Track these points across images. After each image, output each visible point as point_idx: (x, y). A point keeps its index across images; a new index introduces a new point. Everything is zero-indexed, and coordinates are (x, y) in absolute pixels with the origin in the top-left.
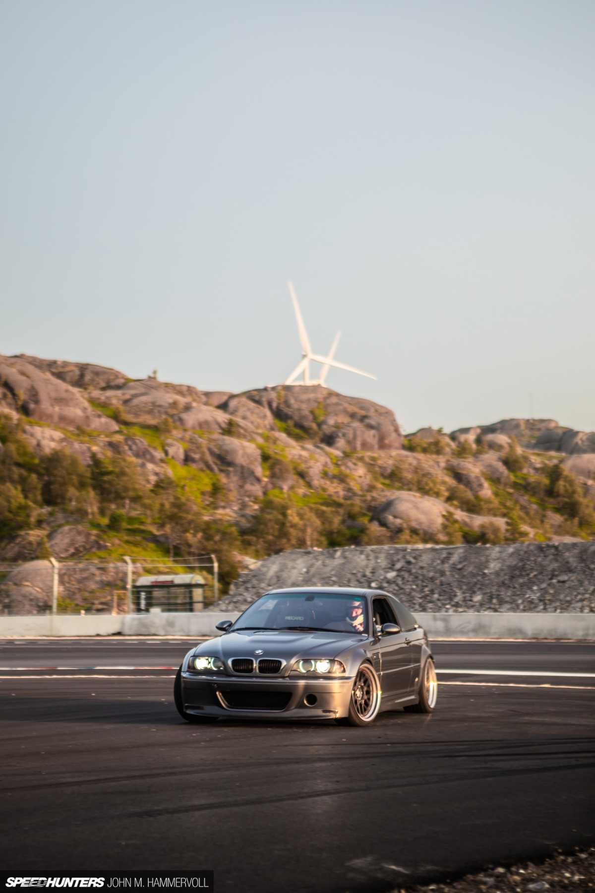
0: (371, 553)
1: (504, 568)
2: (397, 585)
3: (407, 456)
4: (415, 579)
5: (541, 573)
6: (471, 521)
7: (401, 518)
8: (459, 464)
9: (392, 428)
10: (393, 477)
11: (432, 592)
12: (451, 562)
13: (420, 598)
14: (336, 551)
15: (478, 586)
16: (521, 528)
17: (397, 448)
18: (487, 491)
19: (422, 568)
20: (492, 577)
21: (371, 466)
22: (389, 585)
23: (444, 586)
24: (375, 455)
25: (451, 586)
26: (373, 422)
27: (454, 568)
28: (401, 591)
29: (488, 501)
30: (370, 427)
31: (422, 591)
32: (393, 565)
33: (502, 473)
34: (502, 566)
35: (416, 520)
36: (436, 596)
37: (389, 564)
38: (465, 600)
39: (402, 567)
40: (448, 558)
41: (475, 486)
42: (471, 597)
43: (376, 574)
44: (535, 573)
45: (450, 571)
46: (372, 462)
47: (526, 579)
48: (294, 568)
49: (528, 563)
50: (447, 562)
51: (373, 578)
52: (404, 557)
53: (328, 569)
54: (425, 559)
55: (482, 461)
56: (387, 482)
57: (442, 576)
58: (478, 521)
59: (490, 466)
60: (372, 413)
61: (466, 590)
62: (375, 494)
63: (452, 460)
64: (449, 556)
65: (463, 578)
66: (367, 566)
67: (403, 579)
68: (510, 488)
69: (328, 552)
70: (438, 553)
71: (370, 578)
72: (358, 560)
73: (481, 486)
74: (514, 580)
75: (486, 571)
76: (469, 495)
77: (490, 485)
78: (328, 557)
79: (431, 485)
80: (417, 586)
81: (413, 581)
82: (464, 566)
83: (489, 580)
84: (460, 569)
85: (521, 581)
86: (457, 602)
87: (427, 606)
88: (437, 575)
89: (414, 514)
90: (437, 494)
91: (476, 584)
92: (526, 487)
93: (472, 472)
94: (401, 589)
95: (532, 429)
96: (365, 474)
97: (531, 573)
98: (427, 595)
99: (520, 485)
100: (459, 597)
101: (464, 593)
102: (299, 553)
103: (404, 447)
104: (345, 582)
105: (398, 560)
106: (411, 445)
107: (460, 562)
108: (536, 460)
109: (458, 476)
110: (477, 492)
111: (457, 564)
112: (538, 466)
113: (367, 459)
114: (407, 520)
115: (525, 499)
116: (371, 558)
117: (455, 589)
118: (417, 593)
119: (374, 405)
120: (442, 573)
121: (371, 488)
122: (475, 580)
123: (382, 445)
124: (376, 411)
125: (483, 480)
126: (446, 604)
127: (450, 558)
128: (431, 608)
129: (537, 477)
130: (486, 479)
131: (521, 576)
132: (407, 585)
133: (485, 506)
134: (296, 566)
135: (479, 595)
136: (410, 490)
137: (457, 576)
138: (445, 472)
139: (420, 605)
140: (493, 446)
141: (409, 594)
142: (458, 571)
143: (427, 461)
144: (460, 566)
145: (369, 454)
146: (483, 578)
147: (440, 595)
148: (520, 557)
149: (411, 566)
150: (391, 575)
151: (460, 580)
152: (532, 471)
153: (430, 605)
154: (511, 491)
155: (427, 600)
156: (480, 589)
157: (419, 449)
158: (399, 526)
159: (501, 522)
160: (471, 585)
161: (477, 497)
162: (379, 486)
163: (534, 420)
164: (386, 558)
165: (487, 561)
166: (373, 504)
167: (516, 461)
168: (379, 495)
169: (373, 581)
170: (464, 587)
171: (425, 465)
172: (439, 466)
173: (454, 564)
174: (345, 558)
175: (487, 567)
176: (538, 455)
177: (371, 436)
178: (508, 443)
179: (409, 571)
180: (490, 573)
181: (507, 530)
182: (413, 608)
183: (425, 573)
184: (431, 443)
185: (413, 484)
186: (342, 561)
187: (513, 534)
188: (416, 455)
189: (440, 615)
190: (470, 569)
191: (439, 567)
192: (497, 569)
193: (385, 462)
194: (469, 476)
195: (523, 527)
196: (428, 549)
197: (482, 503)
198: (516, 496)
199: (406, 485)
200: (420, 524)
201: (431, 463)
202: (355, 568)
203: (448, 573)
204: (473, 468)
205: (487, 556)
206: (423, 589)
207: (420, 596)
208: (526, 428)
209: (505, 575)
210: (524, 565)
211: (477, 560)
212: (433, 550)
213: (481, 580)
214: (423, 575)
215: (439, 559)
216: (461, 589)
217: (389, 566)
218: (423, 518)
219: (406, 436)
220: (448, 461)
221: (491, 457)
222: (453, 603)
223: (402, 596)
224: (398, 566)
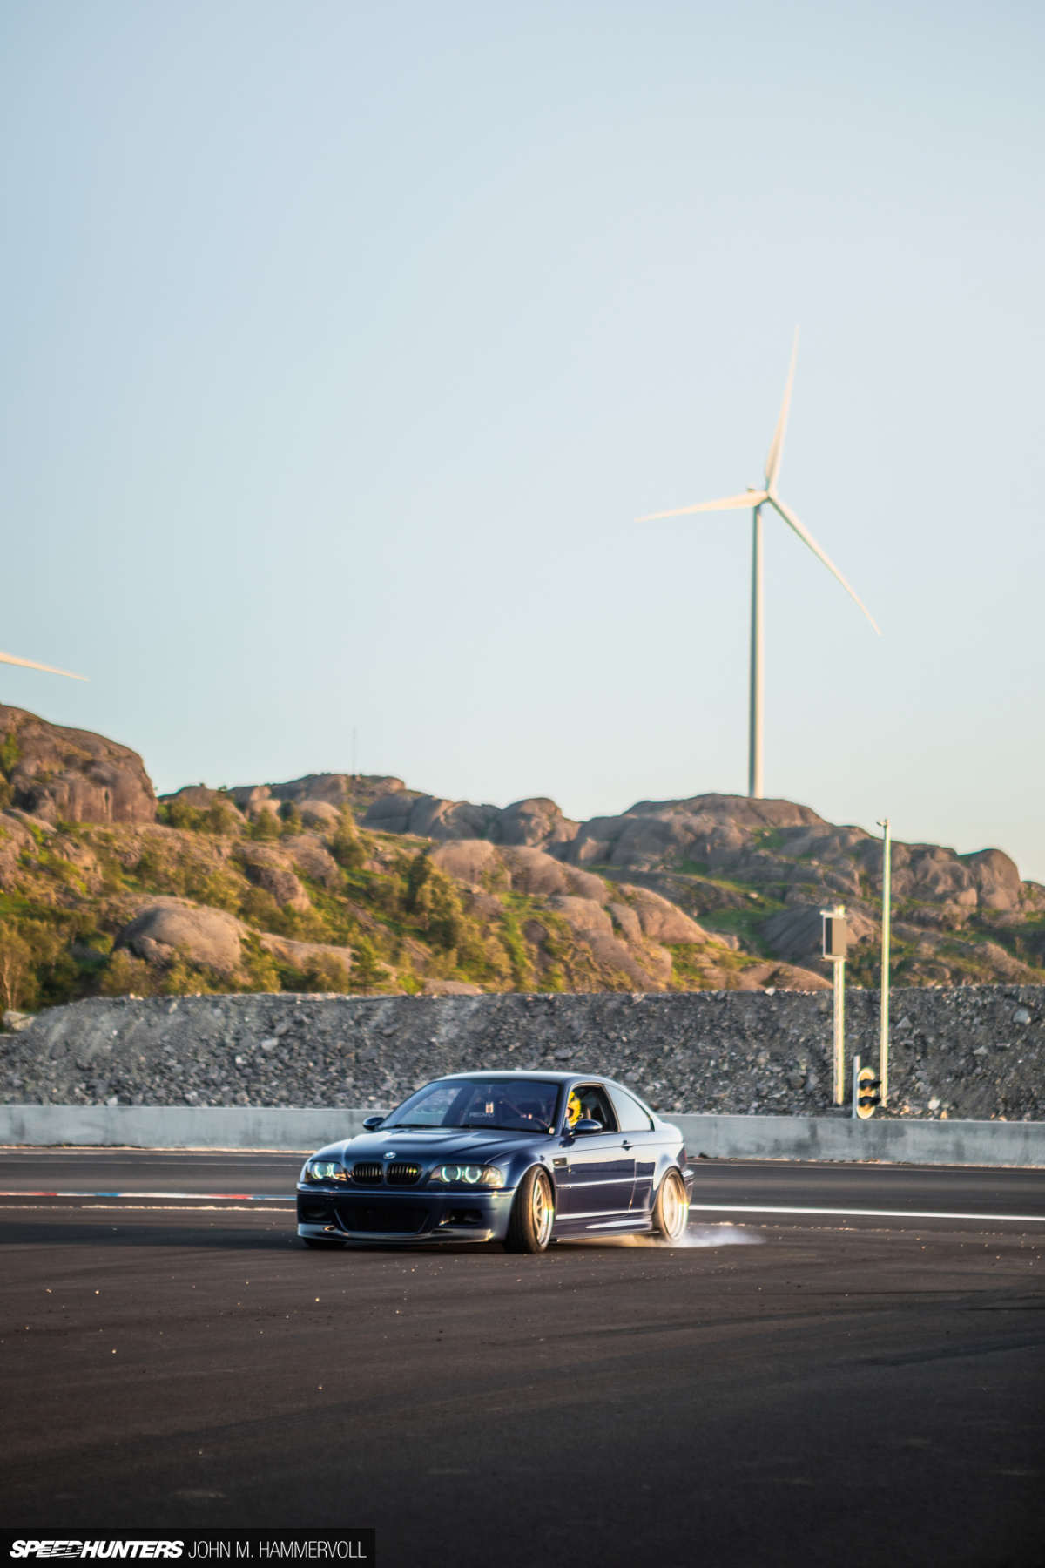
0: (230, 1004)
1: (464, 1034)
2: (282, 1061)
3: (165, 835)
4: (311, 1051)
5: (527, 1045)
6: (290, 951)
7: (171, 944)
8: (254, 852)
9: (139, 785)
10: (142, 870)
11: (343, 1073)
12: (372, 1023)
13: (323, 1083)
14: (169, 1001)
15: (422, 1065)
16: (375, 965)
17: (146, 821)
18: (302, 900)
19: (322, 1033)
20: (445, 1049)
21: (103, 848)
22: (266, 1061)
23: (363, 1065)
24: (110, 831)
25: (374, 1063)
26: (105, 774)
27: (378, 1033)
28: (289, 1071)
29: (306, 917)
30: (100, 781)
31: (325, 1071)
32: (273, 1027)
33: (328, 869)
34: (460, 1031)
35: (196, 948)
36: (350, 1080)
37: (265, 1024)
38: (399, 1088)
39: (288, 1031)
40: (367, 1016)
41: (282, 890)
42: (411, 1082)
43: (241, 1042)
44: (518, 1044)
45: (373, 1039)
46: (103, 843)
47: (502, 1054)
48: (95, 1029)
49: (506, 1027)
50: (367, 1024)
51: (238, 1048)
52: (291, 1013)
53: (158, 1031)
54: (328, 1019)
55: (295, 846)
56: (132, 879)
57: (358, 1047)
58: (303, 952)
59: (308, 856)
60: (102, 756)
61: (401, 1070)
62: (114, 900)
63: (243, 843)
64: (370, 1012)
65: (393, 1051)
66: (226, 1028)
67: (291, 1050)
68: (340, 895)
69: (156, 1002)
70: (348, 1008)
71: (231, 1048)
72: (210, 1017)
73: (292, 889)
74: (482, 1055)
75: (434, 1040)
76: (272, 905)
77: (306, 887)
78: (154, 1012)
79: (212, 886)
80: (315, 1063)
81: (308, 1055)
82: (396, 1031)
83: (439, 1054)
84: (389, 1036)
85: (494, 1057)
86: (388, 1092)
87: (336, 1098)
88: (351, 1045)
89: (192, 936)
90: (223, 904)
91: (418, 1060)
92: (367, 893)
93: (277, 866)
94: (288, 1067)
95: (359, 793)
96: (96, 865)
97: (510, 1043)
98: (336, 1079)
99: (360, 889)
100: (391, 1082)
101: (397, 1075)
102: (101, 1003)
103: (158, 819)
104: (189, 1055)
105: (281, 1019)
106: (172, 813)
107: (388, 1024)
108: (388, 849)
109: (253, 872)
110: (285, 900)
111: (382, 1026)
112: (389, 858)
113: (95, 838)
114: (182, 948)
115: (365, 915)
116: (231, 1014)
117: (381, 1069)
118: (317, 1075)
119: (106, 742)
120: (359, 1042)
121: (109, 889)
122: (417, 1055)
123: (120, 815)
124: (110, 753)
125: (296, 880)
126: (369, 1095)
127: (369, 1016)
128: (343, 1101)
129: (386, 877)
130: (301, 878)
131: (494, 1048)
132: (297, 1061)
133: (301, 926)
134: (99, 1025)
135: (424, 1079)
136: (172, 894)
137: (384, 1047)
138: (231, 863)
139: (323, 1095)
140: (311, 821)
141: (304, 1077)
142: (386, 1040)
143: (198, 844)
144: (388, 1031)
145: (98, 828)
146: (428, 1051)
147: (356, 1079)
148: (491, 1017)
149: (305, 1029)
150: (269, 1044)
151: (390, 1053)
152: (378, 867)
153: (340, 1096)
154: (343, 900)
155: (335, 1087)
156: (425, 1070)
157: (185, 821)
158: (167, 957)
159: (343, 955)
160: (409, 1062)
161: (288, 911)
162: (120, 885)
163: (362, 776)
164: (259, 1014)
165: (435, 1023)
166: (112, 917)
167: (352, 848)
168: (123, 902)
169: (240, 1054)
170: (398, 1066)
171: (195, 851)
172: (220, 853)
173: (377, 1027)
174: (187, 1013)
175: (434, 1034)
176: (386, 839)
177: (99, 797)
178: (337, 818)
179: (302, 1039)
180: (442, 1043)
181: (353, 969)
182: (311, 1100)
183: (329, 1041)
184: (207, 812)
185: (178, 884)
186: (180, 1019)
187: (362, 975)
188: (179, 832)
189: (360, 1112)
190: (407, 1036)
191: (351, 1032)
192: (452, 1036)
193: (127, 844)
194: (274, 872)
195: (379, 964)
196: (332, 1001)
197: (297, 920)
198: (352, 907)
199: (165, 886)
200: (204, 954)
201: (208, 848)
202: (204, 1030)
203: (368, 1042)
204: (279, 859)
205: (435, 1015)
206: (327, 1069)
207: (322, 1080)
208: (350, 790)
209: (466, 1046)
210: (498, 1031)
211: (417, 1022)
212: (340, 1002)
213: (426, 1054)
214: (325, 1046)
215: (352, 1018)
216: (392, 1068)
217: (266, 1028)
218: (208, 945)
219: (162, 799)
220: (235, 845)
221: (308, 841)
222: (380, 1093)
223: (289, 1080)
224: (281, 1028)
